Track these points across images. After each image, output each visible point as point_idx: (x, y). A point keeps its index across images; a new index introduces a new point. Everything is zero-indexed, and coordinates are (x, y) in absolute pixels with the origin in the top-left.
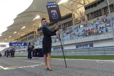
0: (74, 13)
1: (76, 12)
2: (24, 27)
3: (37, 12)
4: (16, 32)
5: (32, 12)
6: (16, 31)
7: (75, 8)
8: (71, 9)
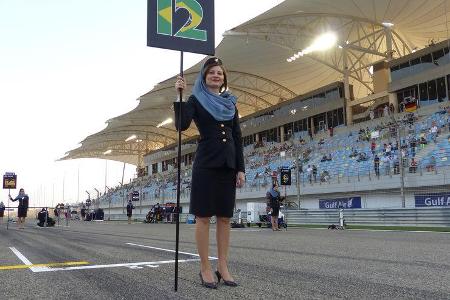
0: (351, 81)
1: (360, 80)
6: (137, 132)
7: (357, 67)
8: (341, 67)
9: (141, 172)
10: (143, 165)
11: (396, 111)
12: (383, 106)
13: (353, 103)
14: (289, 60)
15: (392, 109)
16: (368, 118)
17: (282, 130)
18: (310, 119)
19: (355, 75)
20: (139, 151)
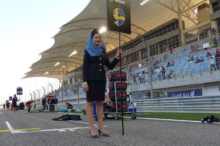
1: (188, 17)
2: (75, 52)
3: (102, 20)
4: (58, 64)
5: (90, 21)
6: (60, 61)
8: (176, 9)
9: (65, 83)
10: (65, 80)
11: (216, 33)
12: (207, 30)
13: (185, 31)
14: (142, 4)
15: (214, 31)
16: (196, 40)
17: (140, 53)
18: (157, 44)
19: (185, 14)
20: (64, 72)
